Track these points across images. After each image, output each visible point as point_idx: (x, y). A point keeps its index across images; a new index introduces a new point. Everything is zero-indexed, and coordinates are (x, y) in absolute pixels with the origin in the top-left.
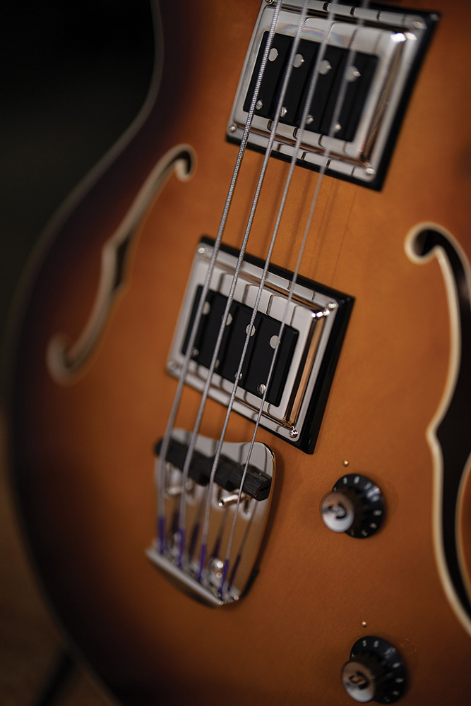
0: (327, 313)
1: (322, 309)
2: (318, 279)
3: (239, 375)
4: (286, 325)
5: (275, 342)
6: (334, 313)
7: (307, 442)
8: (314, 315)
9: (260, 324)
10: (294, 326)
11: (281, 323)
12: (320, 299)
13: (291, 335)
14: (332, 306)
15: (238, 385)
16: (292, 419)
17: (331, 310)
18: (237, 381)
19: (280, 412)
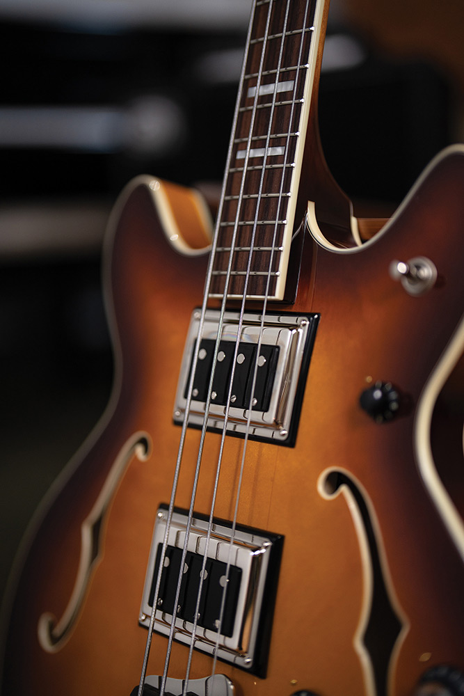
0: (263, 551)
1: (259, 548)
2: (254, 525)
3: (197, 615)
4: (231, 566)
5: (224, 581)
6: (269, 549)
7: (260, 668)
8: (252, 554)
9: (211, 568)
10: (238, 565)
11: (226, 564)
12: (258, 541)
13: (236, 572)
14: (266, 544)
15: (198, 624)
16: (244, 647)
17: (266, 547)
18: (196, 620)
19: (233, 643)
